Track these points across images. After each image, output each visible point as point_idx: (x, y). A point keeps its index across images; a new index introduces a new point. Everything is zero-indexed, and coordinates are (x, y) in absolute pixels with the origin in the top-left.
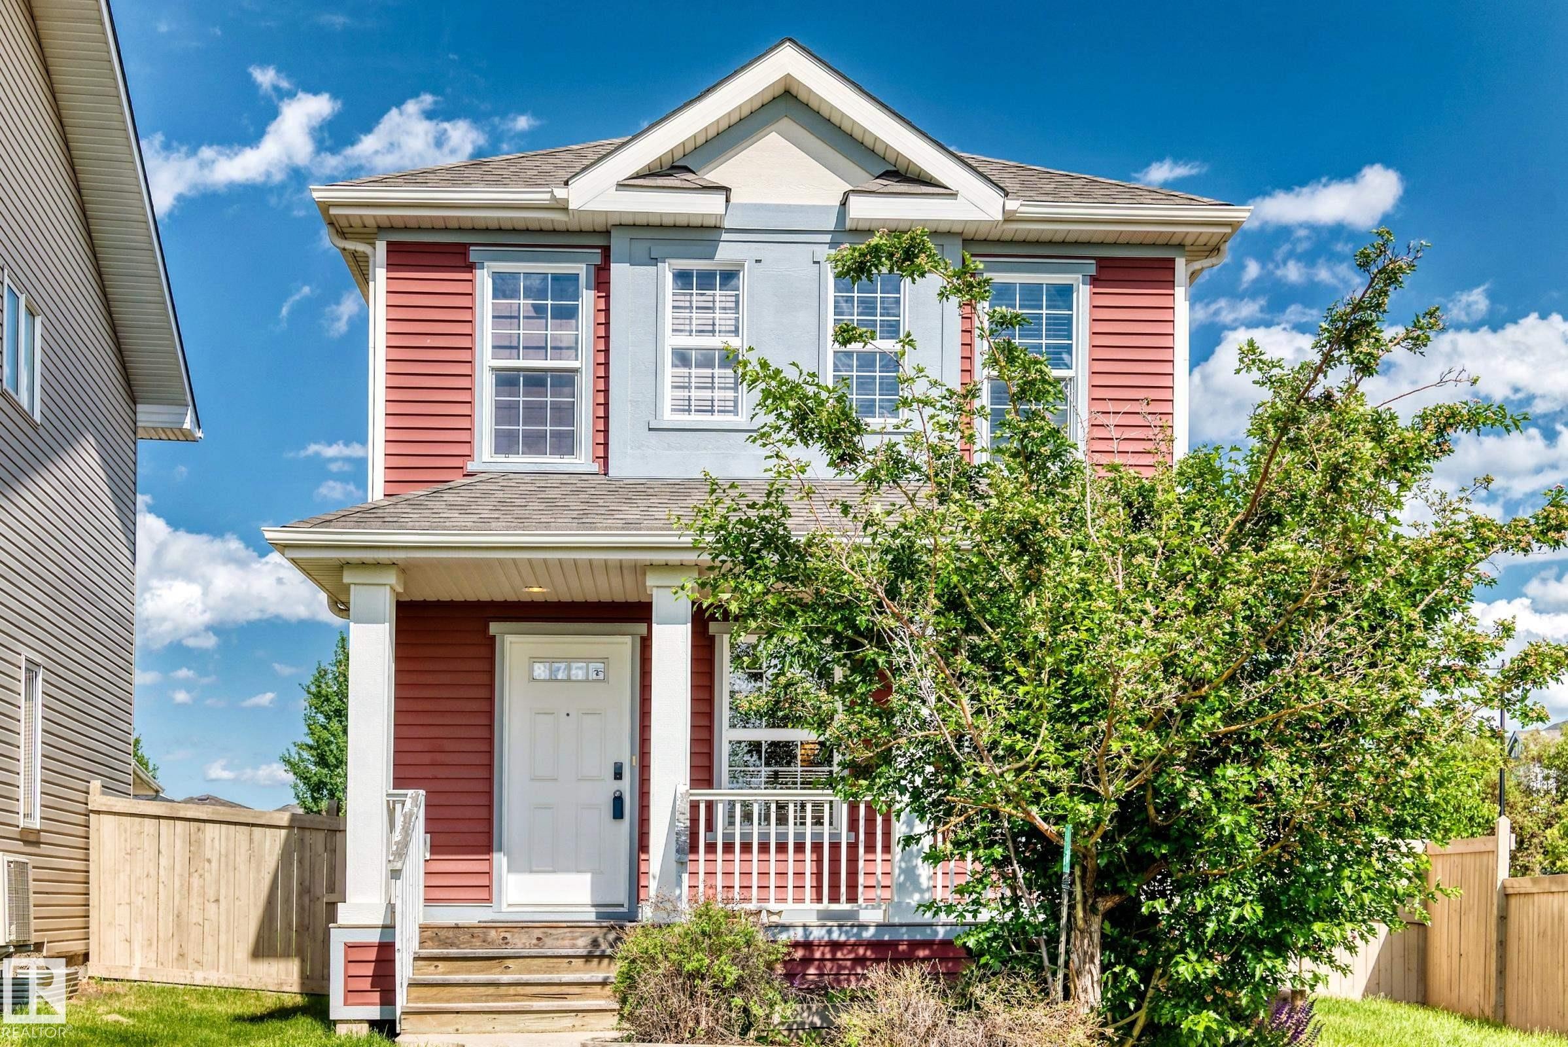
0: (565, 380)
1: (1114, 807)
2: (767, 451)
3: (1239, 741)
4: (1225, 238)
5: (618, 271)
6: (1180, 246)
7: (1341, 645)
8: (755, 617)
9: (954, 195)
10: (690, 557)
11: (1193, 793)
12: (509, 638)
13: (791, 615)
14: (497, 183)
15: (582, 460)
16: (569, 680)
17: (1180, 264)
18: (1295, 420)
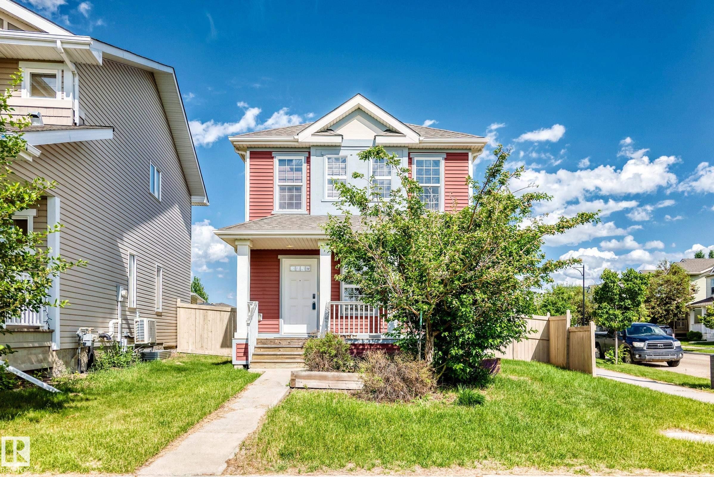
0: (298, 189)
1: (433, 306)
2: (337, 208)
3: (469, 288)
4: (483, 147)
5: (313, 158)
6: (470, 149)
7: (500, 261)
8: (341, 253)
9: (405, 136)
10: (325, 237)
11: (454, 302)
12: (283, 260)
13: (351, 253)
14: (279, 135)
15: (303, 210)
16: (300, 271)
17: (470, 154)
18: (481, 198)
